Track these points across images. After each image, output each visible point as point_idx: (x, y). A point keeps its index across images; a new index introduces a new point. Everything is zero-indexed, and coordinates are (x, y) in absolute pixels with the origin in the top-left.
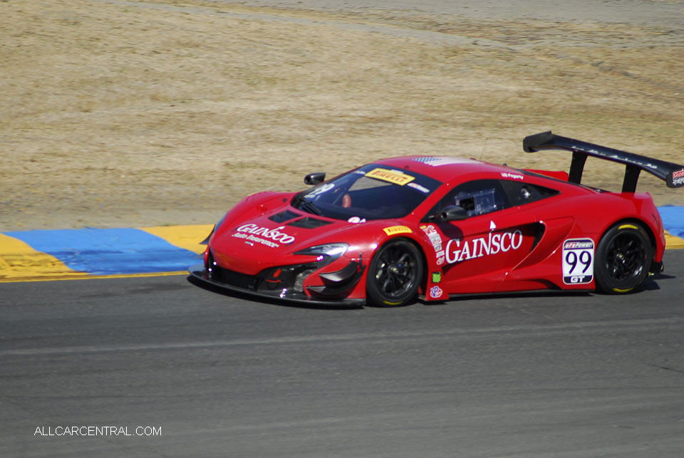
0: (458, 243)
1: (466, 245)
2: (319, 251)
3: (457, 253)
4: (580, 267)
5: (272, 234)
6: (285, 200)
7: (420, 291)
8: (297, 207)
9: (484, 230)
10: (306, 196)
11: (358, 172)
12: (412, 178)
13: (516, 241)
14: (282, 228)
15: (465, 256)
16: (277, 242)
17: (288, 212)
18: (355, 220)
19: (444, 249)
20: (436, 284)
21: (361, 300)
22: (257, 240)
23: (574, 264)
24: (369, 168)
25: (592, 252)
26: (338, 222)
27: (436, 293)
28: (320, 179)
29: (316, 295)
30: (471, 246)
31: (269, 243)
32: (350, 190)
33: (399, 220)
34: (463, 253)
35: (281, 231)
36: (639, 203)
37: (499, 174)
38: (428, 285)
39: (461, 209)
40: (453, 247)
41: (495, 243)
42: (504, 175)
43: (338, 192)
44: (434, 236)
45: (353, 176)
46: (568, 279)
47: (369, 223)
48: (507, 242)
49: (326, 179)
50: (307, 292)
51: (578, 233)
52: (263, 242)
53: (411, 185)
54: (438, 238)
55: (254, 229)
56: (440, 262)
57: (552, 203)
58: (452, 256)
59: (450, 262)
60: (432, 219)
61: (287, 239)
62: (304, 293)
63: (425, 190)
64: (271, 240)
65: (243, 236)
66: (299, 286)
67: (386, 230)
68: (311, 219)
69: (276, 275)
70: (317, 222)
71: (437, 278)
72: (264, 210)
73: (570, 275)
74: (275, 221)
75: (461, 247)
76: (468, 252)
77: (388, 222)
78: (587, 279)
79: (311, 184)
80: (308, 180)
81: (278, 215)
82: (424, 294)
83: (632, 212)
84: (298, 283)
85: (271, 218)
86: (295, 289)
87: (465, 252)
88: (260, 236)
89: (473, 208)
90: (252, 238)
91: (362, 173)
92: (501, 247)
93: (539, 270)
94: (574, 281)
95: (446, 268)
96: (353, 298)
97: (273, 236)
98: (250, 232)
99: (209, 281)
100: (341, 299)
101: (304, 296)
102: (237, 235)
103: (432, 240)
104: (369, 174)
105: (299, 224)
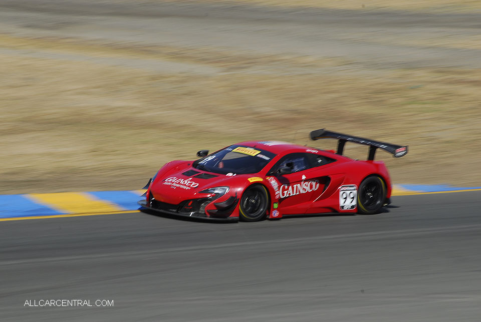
0: (286, 187)
1: (290, 187)
2: (212, 191)
3: (286, 192)
4: (349, 200)
5: (186, 182)
6: (189, 165)
7: (267, 213)
8: (195, 168)
9: (299, 180)
10: (200, 163)
11: (227, 149)
12: (259, 152)
13: (316, 186)
14: (191, 179)
15: (290, 194)
16: (189, 186)
17: (192, 171)
18: (230, 174)
19: (279, 190)
20: (275, 209)
21: (237, 218)
22: (178, 185)
23: (346, 198)
24: (234, 147)
25: (355, 192)
26: (221, 176)
27: (276, 214)
28: (205, 154)
29: (212, 215)
30: (293, 188)
31: (185, 187)
32: (223, 159)
33: (255, 174)
34: (288, 193)
35: (191, 181)
36: (377, 166)
37: (305, 150)
38: (271, 209)
39: (287, 168)
40: (284, 189)
41: (305, 187)
42: (308, 151)
43: (216, 161)
44: (274, 183)
45: (224, 152)
46: (343, 207)
47: (239, 176)
48: (311, 187)
49: (209, 154)
50: (207, 213)
51: (347, 182)
52: (182, 186)
53: (258, 156)
54: (276, 184)
55: (174, 179)
56: (277, 197)
57: (333, 166)
58: (283, 194)
59: (282, 197)
60: (272, 174)
61: (195, 185)
62: (205, 214)
63: (267, 158)
64: (185, 185)
65: (169, 184)
66: (202, 210)
67: (249, 179)
68: (205, 174)
69: (190, 204)
70: (210, 176)
71: (276, 206)
72: (179, 170)
73: (344, 205)
74: (186, 175)
75: (288, 189)
76: (291, 192)
77: (249, 175)
78: (353, 207)
79: (201, 156)
80: (199, 154)
81: (187, 172)
82: (269, 215)
83: (374, 170)
84: (201, 209)
85: (183, 174)
86: (200, 212)
87: (290, 192)
88: (179, 183)
89: (292, 168)
90: (174, 184)
91: (230, 149)
92: (308, 189)
93: (327, 202)
94: (345, 208)
95: (280, 201)
96: (233, 216)
97: (187, 184)
98: (172, 181)
99: (151, 208)
100: (226, 217)
101: (205, 215)
102: (165, 183)
103: (273, 185)
104: (234, 150)
105: (199, 176)
